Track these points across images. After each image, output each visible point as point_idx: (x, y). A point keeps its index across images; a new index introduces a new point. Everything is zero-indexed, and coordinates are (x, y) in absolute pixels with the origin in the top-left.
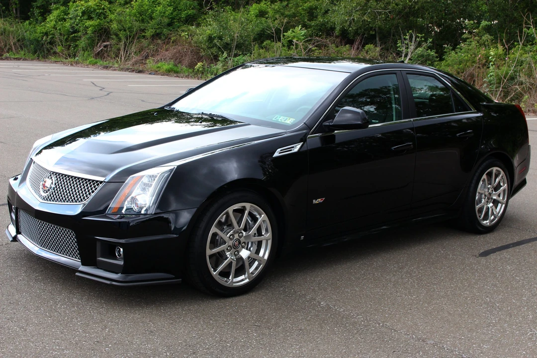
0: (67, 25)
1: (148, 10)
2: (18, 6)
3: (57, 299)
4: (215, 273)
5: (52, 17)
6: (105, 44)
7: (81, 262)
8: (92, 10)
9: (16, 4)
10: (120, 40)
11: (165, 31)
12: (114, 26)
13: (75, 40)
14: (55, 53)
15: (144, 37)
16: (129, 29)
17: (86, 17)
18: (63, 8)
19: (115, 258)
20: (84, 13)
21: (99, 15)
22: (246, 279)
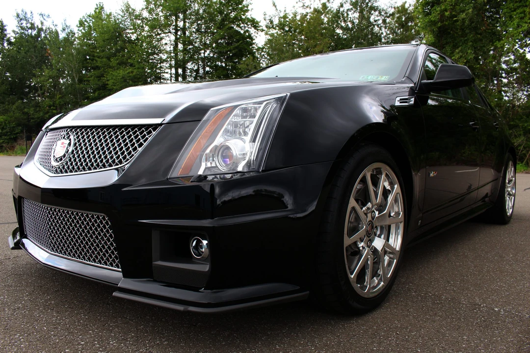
3: (79, 344)
4: (352, 276)
7: (123, 272)
19: (189, 259)
22: (379, 284)
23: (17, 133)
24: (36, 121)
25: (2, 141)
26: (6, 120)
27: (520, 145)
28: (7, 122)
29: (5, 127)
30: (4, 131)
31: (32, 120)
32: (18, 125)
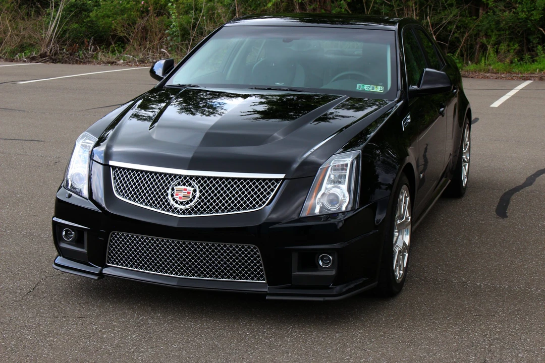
7: (268, 283)
19: (318, 268)
27: (450, 23)
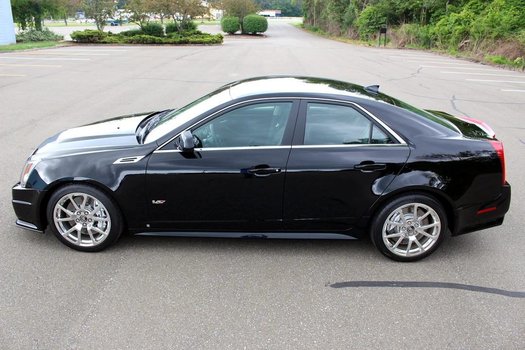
0: (446, 28)
1: (498, 19)
2: (425, 16)
5: (439, 23)
6: (466, 41)
8: (461, 19)
9: (424, 15)
10: (475, 39)
11: (505, 34)
12: (472, 30)
13: (449, 38)
14: (436, 46)
15: (491, 37)
16: (482, 32)
17: (457, 23)
18: (447, 17)
20: (456, 21)
21: (465, 22)
23: (382, 23)
24: (401, 11)
25: (368, 30)
26: (375, 10)
28: (375, 12)
29: (373, 17)
30: (372, 21)
31: (397, 11)
32: (385, 16)
